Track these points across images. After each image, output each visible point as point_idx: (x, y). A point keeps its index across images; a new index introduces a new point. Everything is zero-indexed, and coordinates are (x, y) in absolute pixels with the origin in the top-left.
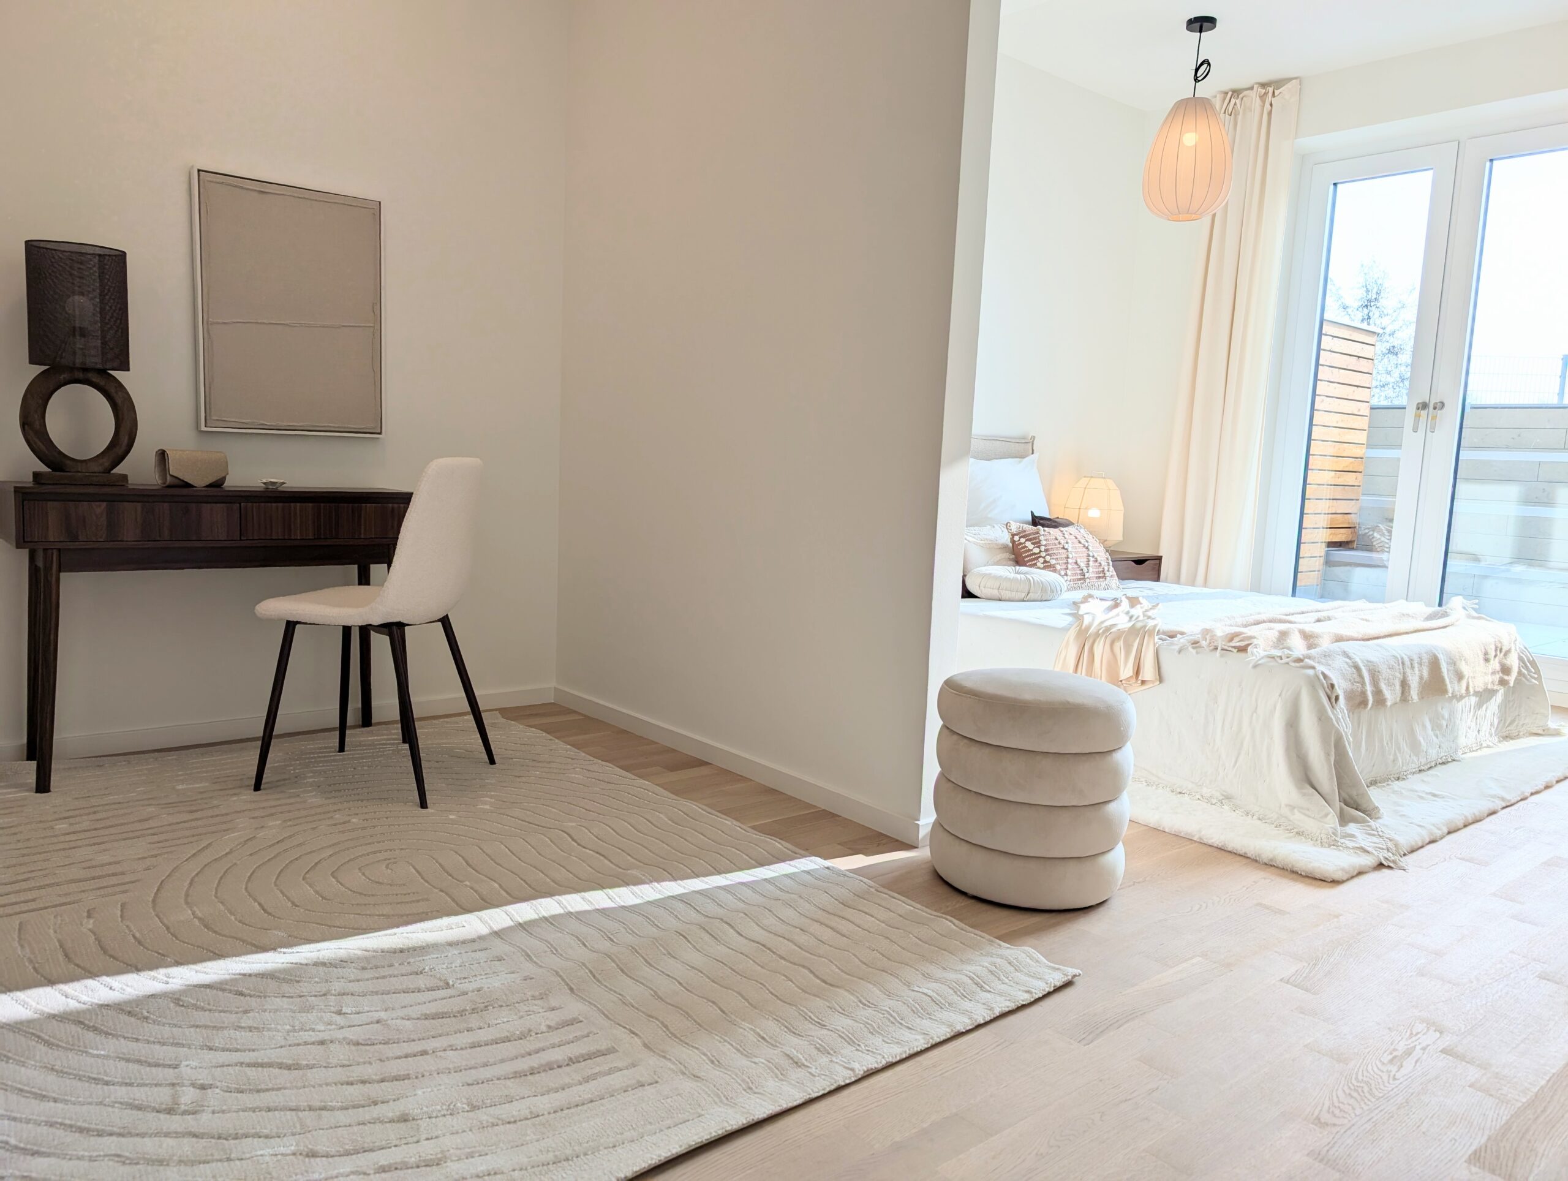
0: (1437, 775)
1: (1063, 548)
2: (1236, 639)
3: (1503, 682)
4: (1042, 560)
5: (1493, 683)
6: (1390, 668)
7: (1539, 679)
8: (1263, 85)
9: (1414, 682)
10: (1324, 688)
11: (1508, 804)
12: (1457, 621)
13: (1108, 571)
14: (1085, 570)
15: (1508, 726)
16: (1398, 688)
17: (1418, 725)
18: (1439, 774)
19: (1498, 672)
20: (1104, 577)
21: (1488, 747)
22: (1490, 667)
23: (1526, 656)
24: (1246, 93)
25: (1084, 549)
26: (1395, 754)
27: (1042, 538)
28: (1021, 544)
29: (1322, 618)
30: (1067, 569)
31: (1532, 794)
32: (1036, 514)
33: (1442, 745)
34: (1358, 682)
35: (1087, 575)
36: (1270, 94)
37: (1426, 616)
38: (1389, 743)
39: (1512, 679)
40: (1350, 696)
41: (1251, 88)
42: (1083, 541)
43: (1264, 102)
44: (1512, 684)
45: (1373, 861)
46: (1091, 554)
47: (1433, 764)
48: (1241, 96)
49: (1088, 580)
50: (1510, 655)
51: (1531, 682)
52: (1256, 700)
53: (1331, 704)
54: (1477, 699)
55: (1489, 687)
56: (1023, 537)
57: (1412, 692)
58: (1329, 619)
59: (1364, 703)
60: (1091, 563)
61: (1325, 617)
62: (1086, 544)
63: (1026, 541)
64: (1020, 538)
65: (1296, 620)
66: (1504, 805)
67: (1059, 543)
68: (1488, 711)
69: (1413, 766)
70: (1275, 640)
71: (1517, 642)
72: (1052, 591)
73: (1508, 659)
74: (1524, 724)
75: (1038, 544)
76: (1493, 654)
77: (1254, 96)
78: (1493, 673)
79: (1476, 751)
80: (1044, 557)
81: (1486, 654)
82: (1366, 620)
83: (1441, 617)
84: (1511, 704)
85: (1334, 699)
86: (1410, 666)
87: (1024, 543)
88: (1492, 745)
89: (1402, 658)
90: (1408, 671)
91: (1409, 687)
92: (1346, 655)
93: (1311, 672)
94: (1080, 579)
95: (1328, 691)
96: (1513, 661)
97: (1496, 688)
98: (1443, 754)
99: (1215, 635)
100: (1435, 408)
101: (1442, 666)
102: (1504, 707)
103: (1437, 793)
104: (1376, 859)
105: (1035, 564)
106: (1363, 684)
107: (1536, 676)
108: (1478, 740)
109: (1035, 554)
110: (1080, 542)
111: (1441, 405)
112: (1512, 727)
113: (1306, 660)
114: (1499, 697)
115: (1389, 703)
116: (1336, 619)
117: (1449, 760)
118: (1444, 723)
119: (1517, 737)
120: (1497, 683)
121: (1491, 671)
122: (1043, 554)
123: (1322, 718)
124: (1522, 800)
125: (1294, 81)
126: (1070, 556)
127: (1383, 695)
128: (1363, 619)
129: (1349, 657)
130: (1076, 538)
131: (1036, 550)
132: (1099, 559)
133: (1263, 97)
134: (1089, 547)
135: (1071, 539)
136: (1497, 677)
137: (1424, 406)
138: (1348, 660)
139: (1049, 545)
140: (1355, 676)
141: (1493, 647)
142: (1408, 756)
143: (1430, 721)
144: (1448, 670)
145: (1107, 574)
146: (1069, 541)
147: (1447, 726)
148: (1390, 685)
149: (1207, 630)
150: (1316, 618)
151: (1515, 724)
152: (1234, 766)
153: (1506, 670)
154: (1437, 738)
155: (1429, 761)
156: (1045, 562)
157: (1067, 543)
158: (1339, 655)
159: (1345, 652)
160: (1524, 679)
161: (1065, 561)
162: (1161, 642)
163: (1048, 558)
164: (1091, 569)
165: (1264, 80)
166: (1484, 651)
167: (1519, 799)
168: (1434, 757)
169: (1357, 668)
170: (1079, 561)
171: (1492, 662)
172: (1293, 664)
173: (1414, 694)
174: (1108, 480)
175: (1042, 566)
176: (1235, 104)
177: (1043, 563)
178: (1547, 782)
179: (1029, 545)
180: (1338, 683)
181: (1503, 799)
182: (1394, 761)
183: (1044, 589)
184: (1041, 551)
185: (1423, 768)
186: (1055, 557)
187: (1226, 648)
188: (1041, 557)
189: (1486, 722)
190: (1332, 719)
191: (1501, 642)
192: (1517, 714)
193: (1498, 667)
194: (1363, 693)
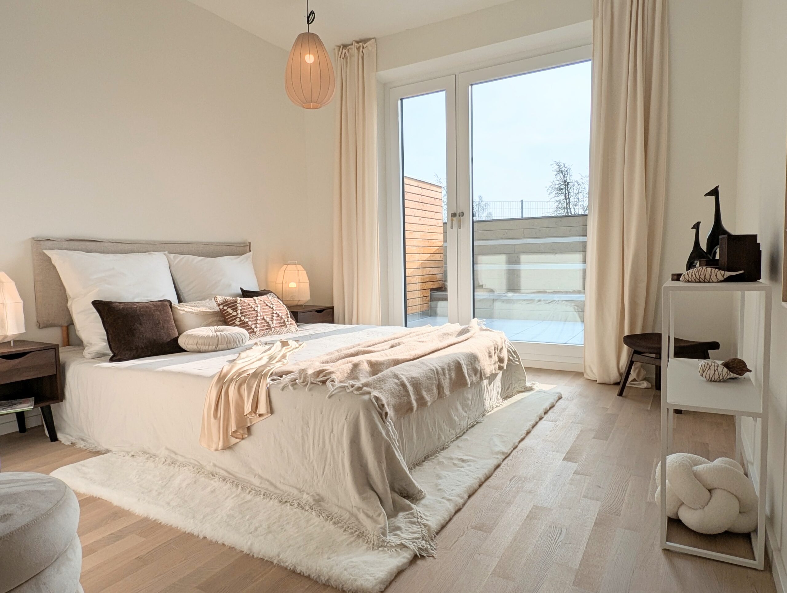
0: (467, 439)
1: (254, 310)
2: (321, 375)
3: (500, 368)
4: (238, 320)
5: (495, 369)
6: (428, 379)
7: (519, 361)
8: (358, 42)
9: (446, 384)
10: (376, 408)
11: (506, 456)
12: (474, 334)
13: (288, 321)
14: (271, 323)
15: (507, 391)
16: (435, 390)
17: (452, 409)
18: (469, 438)
19: (497, 362)
20: (285, 325)
21: (497, 406)
22: (493, 360)
23: (511, 349)
24: (350, 47)
25: (270, 309)
26: (439, 434)
27: (238, 305)
28: (225, 310)
29: (395, 345)
30: (257, 323)
31: (520, 442)
32: (245, 289)
33: (469, 416)
34: (404, 396)
35: (272, 326)
36: (361, 47)
37: (458, 333)
38: (434, 429)
39: (505, 365)
40: (398, 409)
41: (352, 44)
42: (269, 305)
43: (359, 51)
44: (505, 368)
45: (409, 557)
46: (275, 312)
47: (465, 430)
48: (348, 48)
49: (273, 329)
50: (503, 351)
51: (515, 363)
52: (332, 423)
53: (382, 419)
54: (488, 380)
55: (493, 372)
56: (226, 306)
57: (445, 391)
58: (399, 344)
59: (411, 409)
60: (275, 318)
61: (396, 344)
62: (272, 306)
63: (228, 308)
64: (223, 306)
65: (375, 349)
66: (504, 457)
67: (251, 307)
68: (495, 386)
69: (452, 437)
70: (349, 371)
71: (506, 343)
72: (235, 342)
73: (502, 353)
74: (514, 388)
75: (235, 309)
76: (494, 352)
77: (354, 48)
78: (495, 363)
79: (491, 411)
80: (240, 318)
81: (490, 353)
82: (422, 342)
83: (465, 333)
84: (507, 377)
85: (383, 416)
86: (442, 374)
87: (227, 310)
88: (498, 405)
89: (437, 369)
90: (441, 377)
91: (443, 388)
92: (396, 376)
93: (366, 397)
94: (267, 329)
95: (379, 409)
96: (505, 355)
97: (497, 372)
98: (471, 422)
99: (307, 374)
100: (459, 216)
101: (463, 369)
102: (503, 382)
103: (465, 458)
104: (412, 553)
105: (234, 323)
106: (409, 396)
107: (517, 359)
108: (491, 405)
109: (234, 316)
110: (267, 305)
111: (462, 214)
112: (509, 391)
113: (365, 388)
114: (500, 376)
115: (429, 404)
116: (403, 343)
117: (475, 423)
118: (469, 402)
119: (512, 396)
120: (497, 369)
121: (493, 363)
122: (239, 316)
123: (374, 433)
124: (514, 449)
125: (373, 40)
126: (259, 315)
127: (425, 399)
128: (420, 342)
129: (398, 378)
130: (265, 303)
131: (235, 314)
132: (280, 314)
133: (358, 49)
134: (273, 308)
135: (260, 304)
136: (497, 366)
137: (454, 215)
138: (396, 381)
139: (244, 309)
140: (402, 392)
141: (493, 348)
142: (448, 432)
143: (460, 403)
144: (468, 369)
145: (287, 323)
146: (258, 305)
147: (471, 403)
148: (429, 390)
149: (303, 369)
150: (390, 345)
151: (510, 389)
152: (323, 475)
153: (501, 360)
154: (466, 412)
155: (462, 429)
156: (241, 320)
157: (257, 306)
158: (391, 378)
159: (395, 374)
160: (511, 363)
161: (255, 319)
162: (272, 382)
163: (243, 318)
164: (275, 322)
165: (357, 39)
166: (488, 351)
167: (512, 449)
168: (465, 426)
169: (403, 385)
170: (265, 317)
171: (493, 357)
172: (355, 392)
173: (447, 392)
174: (298, 266)
175: (239, 323)
176: (345, 53)
177: (239, 322)
178: (527, 431)
179: (230, 311)
180: (388, 402)
181: (503, 453)
182: (439, 439)
183: (229, 342)
184: (238, 314)
185: (458, 435)
186: (248, 317)
187: (315, 382)
188: (238, 317)
189: (494, 393)
190: (381, 433)
191: (497, 344)
192: (510, 383)
193: (497, 359)
194: (410, 403)
